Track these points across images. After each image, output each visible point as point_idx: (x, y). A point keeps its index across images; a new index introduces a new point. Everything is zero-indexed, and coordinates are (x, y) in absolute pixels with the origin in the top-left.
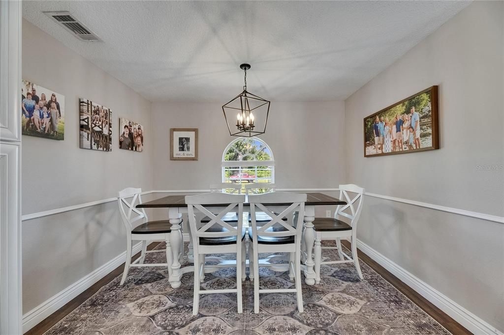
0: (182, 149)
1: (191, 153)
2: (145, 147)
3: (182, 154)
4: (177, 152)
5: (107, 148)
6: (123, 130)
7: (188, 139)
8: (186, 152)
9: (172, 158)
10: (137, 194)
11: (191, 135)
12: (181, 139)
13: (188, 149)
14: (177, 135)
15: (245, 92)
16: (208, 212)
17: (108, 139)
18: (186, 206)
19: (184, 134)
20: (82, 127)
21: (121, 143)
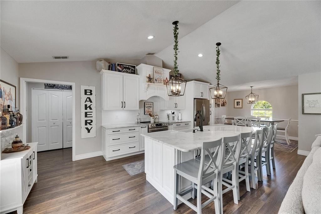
0: (238, 105)
1: (240, 106)
2: (227, 105)
3: (238, 107)
4: (236, 106)
5: (219, 107)
6: (222, 102)
7: (239, 102)
8: (239, 106)
9: (234, 108)
10: (225, 116)
11: (240, 101)
12: (237, 102)
13: (239, 105)
14: (236, 101)
15: (252, 93)
16: (239, 120)
17: (219, 105)
18: (234, 119)
19: (238, 101)
20: (216, 104)
21: (221, 105)
